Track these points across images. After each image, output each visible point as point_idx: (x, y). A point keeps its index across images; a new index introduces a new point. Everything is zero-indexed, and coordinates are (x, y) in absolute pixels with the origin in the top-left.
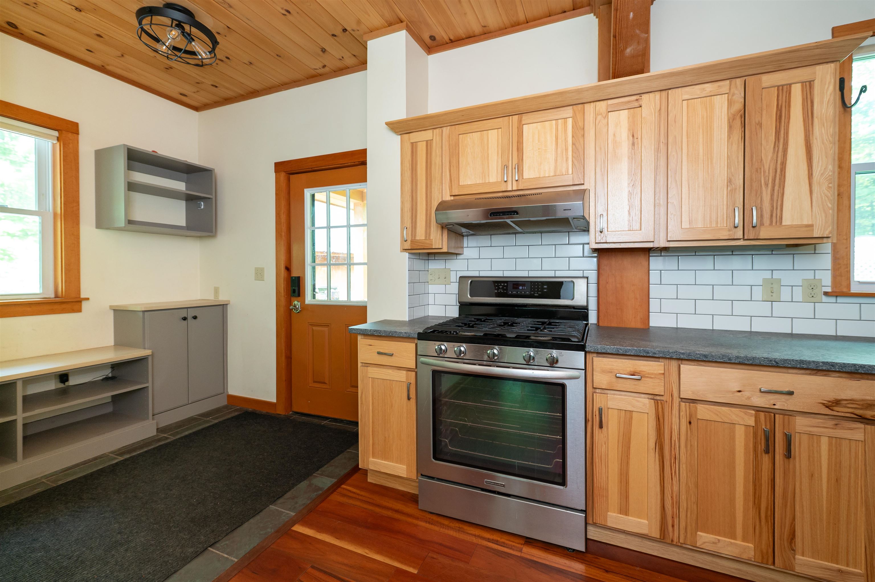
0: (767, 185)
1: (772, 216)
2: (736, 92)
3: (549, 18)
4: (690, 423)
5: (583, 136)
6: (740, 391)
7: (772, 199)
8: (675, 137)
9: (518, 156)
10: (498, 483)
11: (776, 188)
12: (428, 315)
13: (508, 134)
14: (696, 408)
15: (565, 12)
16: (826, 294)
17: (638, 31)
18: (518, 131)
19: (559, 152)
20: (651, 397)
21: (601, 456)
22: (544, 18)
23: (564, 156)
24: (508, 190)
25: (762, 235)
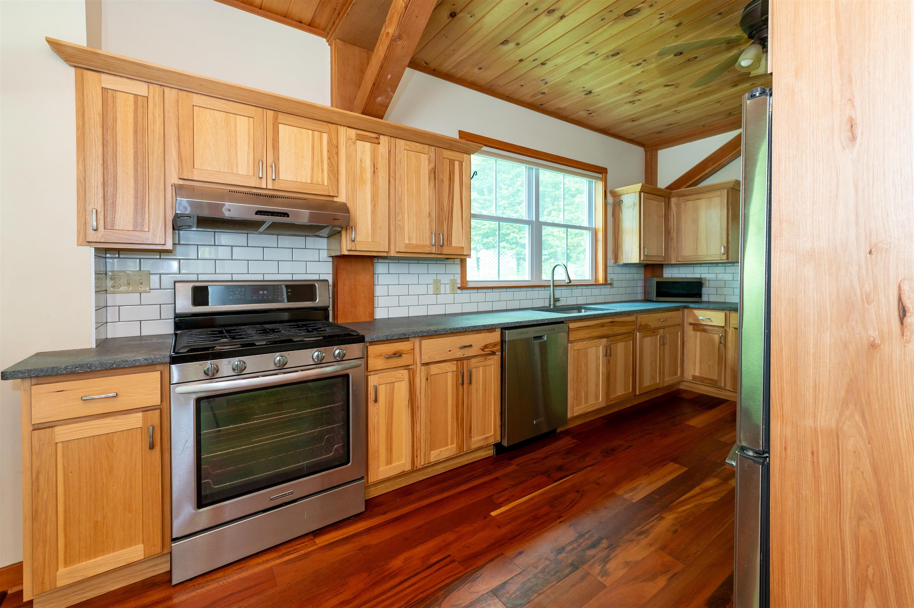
0: (445, 220)
1: (448, 240)
2: (432, 155)
3: (284, 18)
4: (427, 379)
5: (337, 153)
6: (450, 351)
7: (448, 229)
8: (401, 175)
9: (273, 154)
10: (286, 494)
11: (449, 222)
12: (106, 337)
13: (262, 127)
14: (430, 368)
15: (301, 22)
16: (459, 288)
17: (389, 89)
18: (273, 128)
19: (315, 162)
20: (404, 368)
21: (374, 426)
22: (280, 15)
23: (320, 168)
24: (262, 187)
25: (445, 252)
